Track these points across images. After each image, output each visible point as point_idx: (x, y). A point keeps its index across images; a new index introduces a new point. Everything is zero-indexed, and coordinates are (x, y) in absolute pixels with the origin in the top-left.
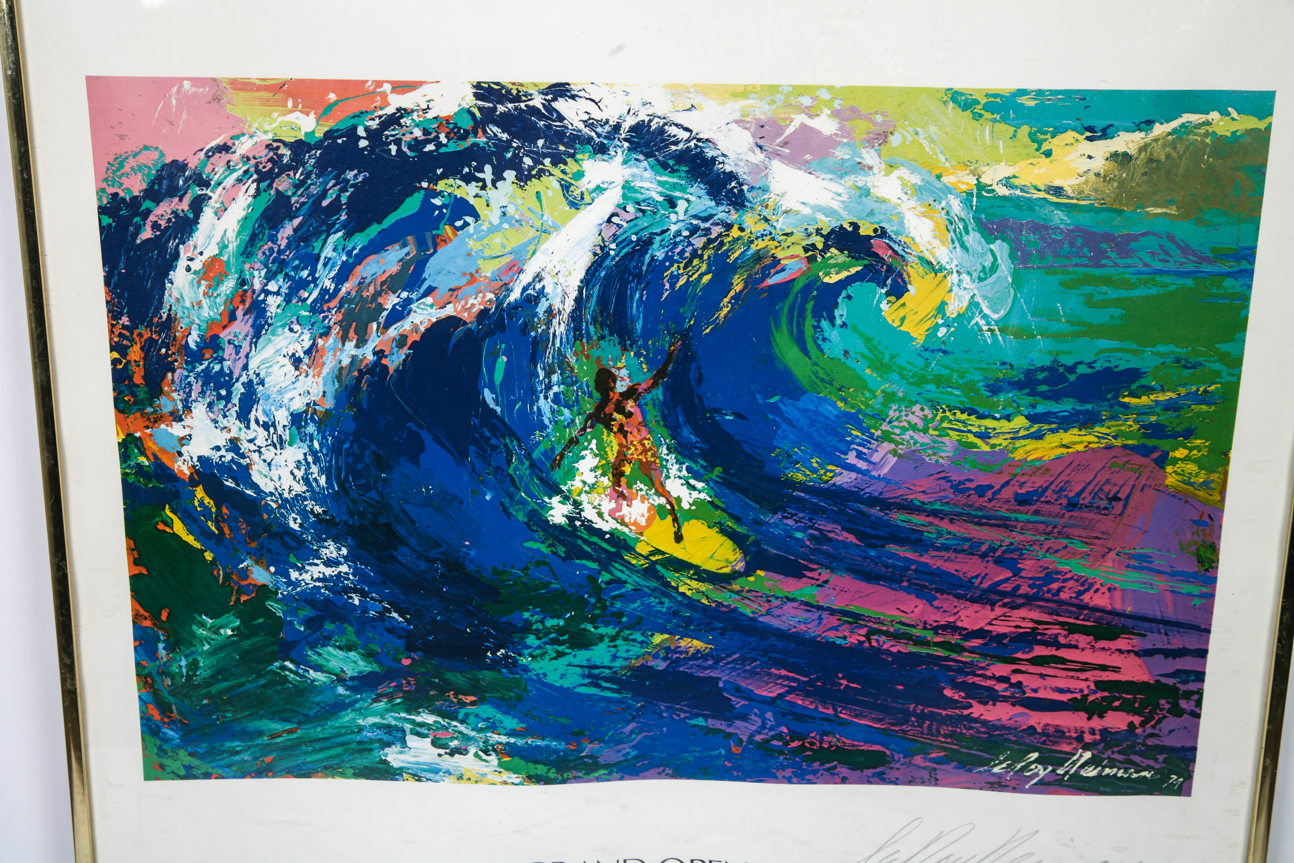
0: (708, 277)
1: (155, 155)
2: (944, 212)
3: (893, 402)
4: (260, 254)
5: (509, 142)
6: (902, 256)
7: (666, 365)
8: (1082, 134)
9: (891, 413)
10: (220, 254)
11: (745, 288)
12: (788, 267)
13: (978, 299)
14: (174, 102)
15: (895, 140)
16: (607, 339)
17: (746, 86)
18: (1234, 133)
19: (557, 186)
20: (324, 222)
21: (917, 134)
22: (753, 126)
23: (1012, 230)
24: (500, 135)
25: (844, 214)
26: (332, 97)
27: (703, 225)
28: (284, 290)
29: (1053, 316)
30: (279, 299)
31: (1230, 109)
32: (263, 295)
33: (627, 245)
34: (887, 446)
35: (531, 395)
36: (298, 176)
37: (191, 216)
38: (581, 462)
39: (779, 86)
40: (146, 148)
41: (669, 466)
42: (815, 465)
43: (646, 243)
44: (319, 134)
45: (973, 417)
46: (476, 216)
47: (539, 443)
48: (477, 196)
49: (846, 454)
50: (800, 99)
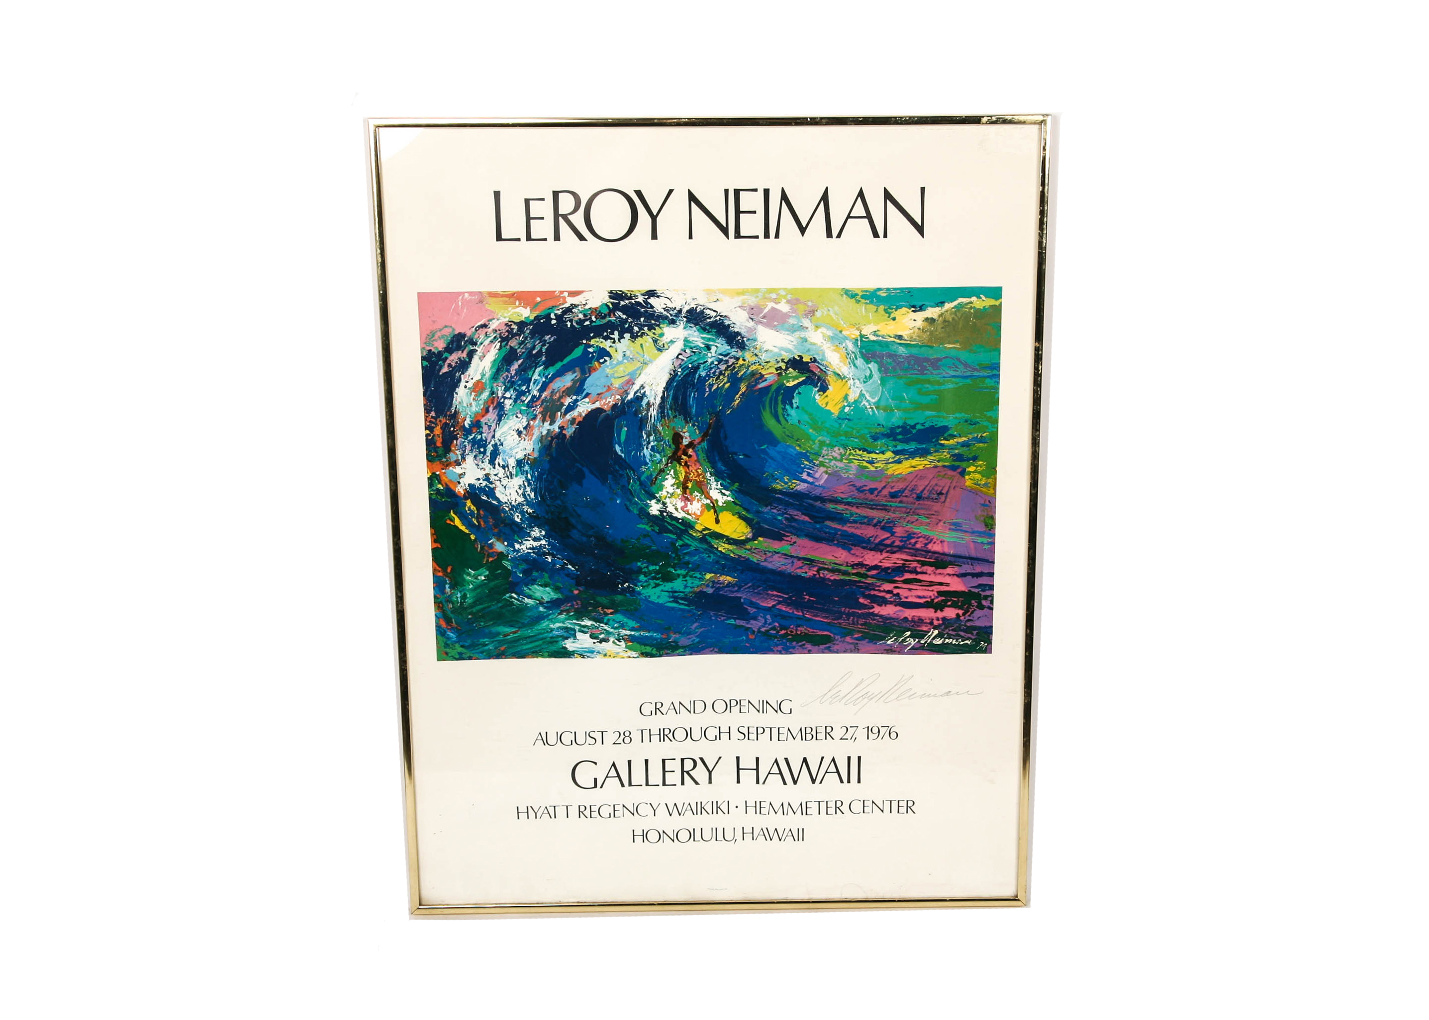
0: (728, 384)
1: (450, 330)
2: (844, 349)
3: (824, 446)
4: (502, 379)
5: (626, 320)
6: (825, 372)
7: (708, 431)
8: (910, 309)
9: (823, 452)
10: (482, 378)
11: (747, 390)
12: (768, 379)
13: (864, 392)
14: (460, 304)
15: (818, 314)
16: (678, 417)
17: (744, 289)
18: (984, 307)
19: (651, 340)
20: (534, 362)
21: (829, 310)
23: (879, 357)
24: (622, 316)
25: (795, 351)
26: (538, 299)
27: (725, 359)
28: (513, 397)
29: (902, 399)
30: (511, 401)
31: (981, 296)
32: (503, 399)
33: (687, 369)
34: (822, 469)
35: (640, 448)
36: (521, 339)
37: (468, 360)
38: (666, 481)
39: (760, 288)
40: (446, 326)
41: (711, 483)
42: (786, 480)
43: (696, 368)
44: (532, 318)
45: (865, 453)
46: (610, 357)
47: (644, 472)
48: (611, 347)
49: (802, 474)
50: (771, 295)
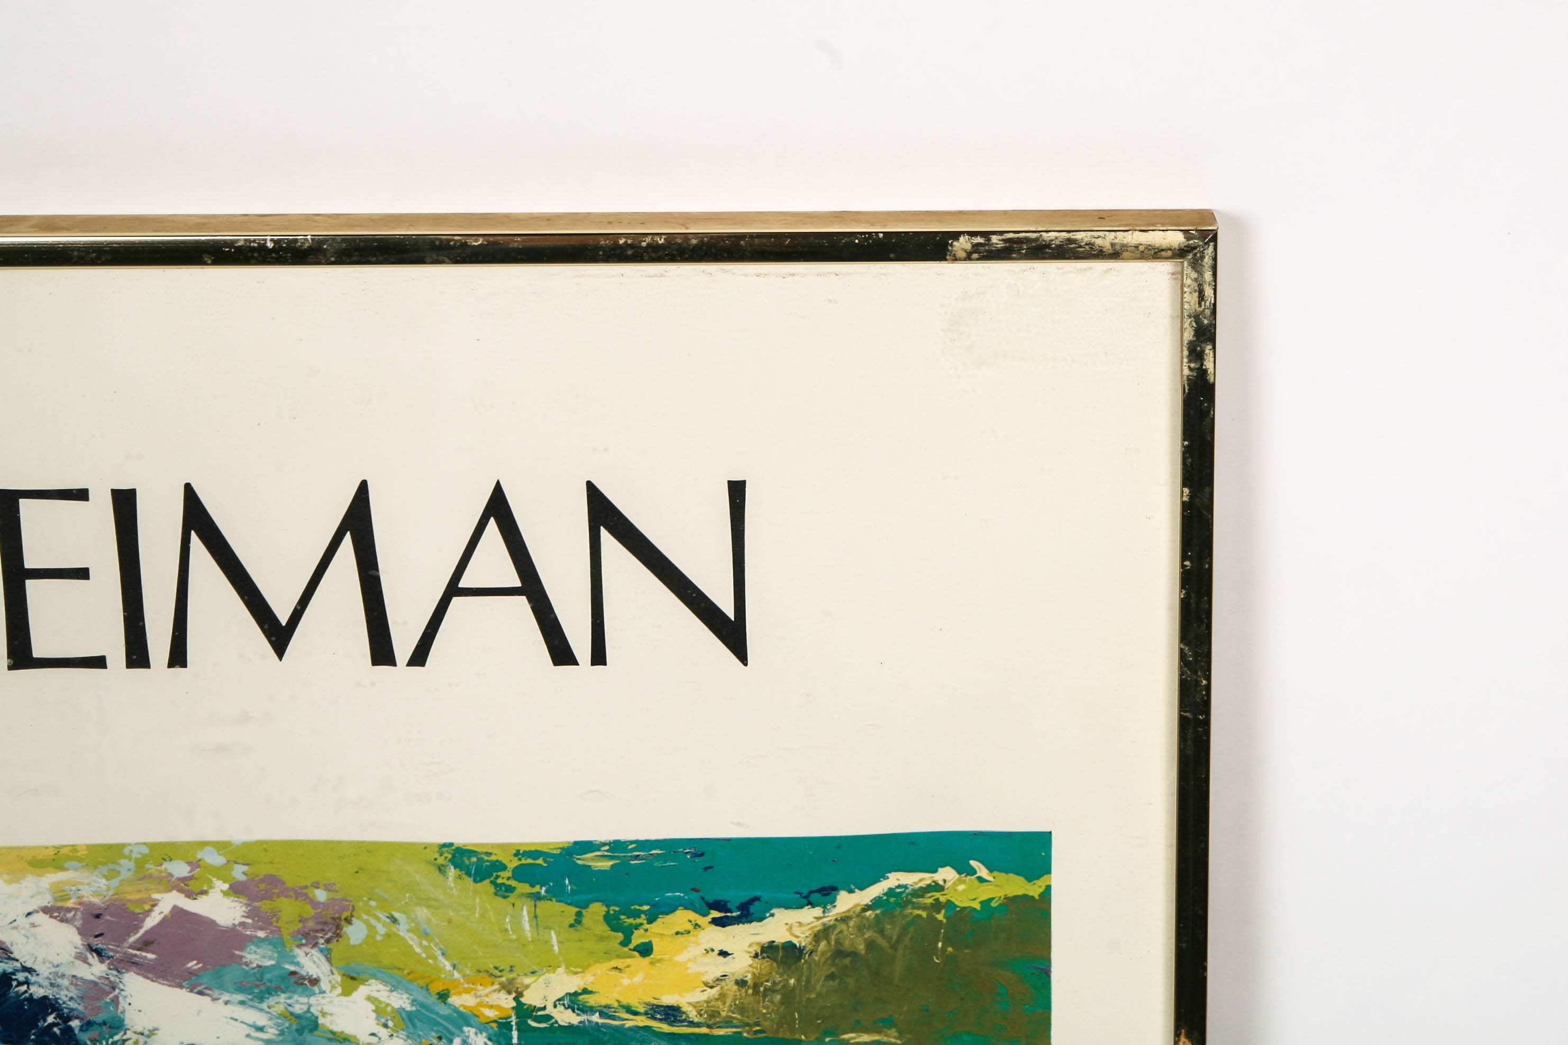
8: (705, 915)
15: (355, 933)
17: (58, 849)
18: (985, 903)
21: (394, 921)
22: (79, 915)
31: (973, 863)
39: (123, 846)
50: (167, 866)
